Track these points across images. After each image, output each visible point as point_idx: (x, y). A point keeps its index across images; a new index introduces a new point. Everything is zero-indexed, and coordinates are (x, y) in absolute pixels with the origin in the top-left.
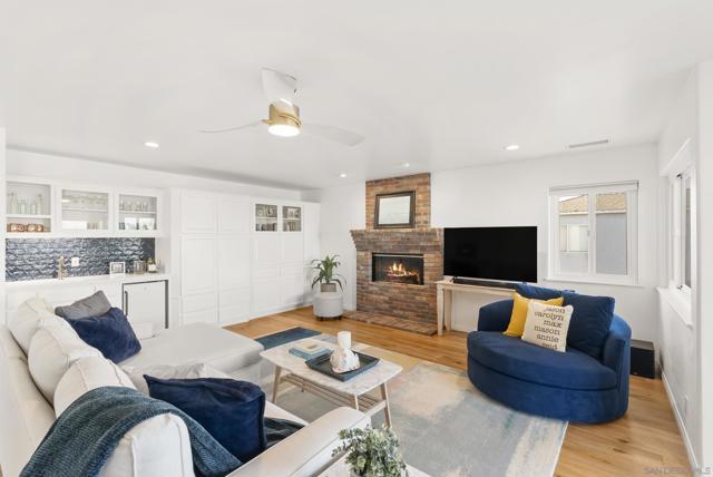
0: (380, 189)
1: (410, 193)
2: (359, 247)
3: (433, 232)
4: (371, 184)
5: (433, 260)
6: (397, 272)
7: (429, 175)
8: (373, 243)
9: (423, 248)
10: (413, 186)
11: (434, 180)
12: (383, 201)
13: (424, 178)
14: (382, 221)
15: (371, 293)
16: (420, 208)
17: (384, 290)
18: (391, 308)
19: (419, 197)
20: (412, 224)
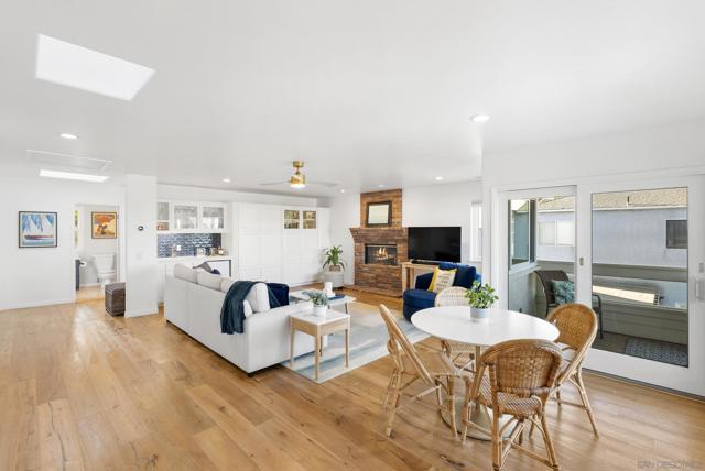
0: (370, 199)
1: (389, 203)
2: (357, 240)
3: (401, 230)
4: (364, 195)
5: (402, 249)
6: (382, 256)
7: (401, 190)
8: (364, 237)
9: (396, 241)
10: (390, 198)
11: (404, 194)
12: (371, 207)
13: (398, 193)
14: (370, 222)
15: (365, 272)
16: (395, 213)
17: (372, 270)
18: (377, 282)
19: (394, 205)
20: (390, 223)
